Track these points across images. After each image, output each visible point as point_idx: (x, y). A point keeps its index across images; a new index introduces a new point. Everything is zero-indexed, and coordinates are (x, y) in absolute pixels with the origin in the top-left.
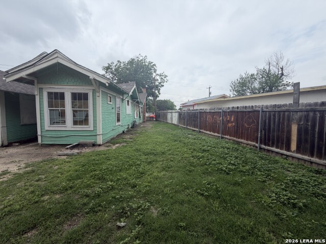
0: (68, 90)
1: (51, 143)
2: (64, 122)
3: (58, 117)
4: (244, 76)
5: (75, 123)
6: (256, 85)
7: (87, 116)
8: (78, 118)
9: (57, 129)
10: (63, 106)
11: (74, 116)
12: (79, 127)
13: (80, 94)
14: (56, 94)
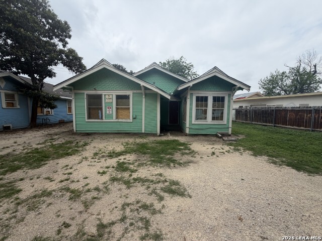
0: (210, 95)
1: (196, 133)
2: (206, 118)
3: (202, 114)
4: (275, 74)
5: (213, 119)
6: (288, 82)
7: (222, 113)
8: (216, 115)
9: (200, 123)
10: (206, 106)
11: (213, 114)
12: (216, 122)
13: (219, 98)
14: (202, 97)
